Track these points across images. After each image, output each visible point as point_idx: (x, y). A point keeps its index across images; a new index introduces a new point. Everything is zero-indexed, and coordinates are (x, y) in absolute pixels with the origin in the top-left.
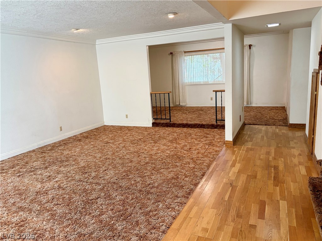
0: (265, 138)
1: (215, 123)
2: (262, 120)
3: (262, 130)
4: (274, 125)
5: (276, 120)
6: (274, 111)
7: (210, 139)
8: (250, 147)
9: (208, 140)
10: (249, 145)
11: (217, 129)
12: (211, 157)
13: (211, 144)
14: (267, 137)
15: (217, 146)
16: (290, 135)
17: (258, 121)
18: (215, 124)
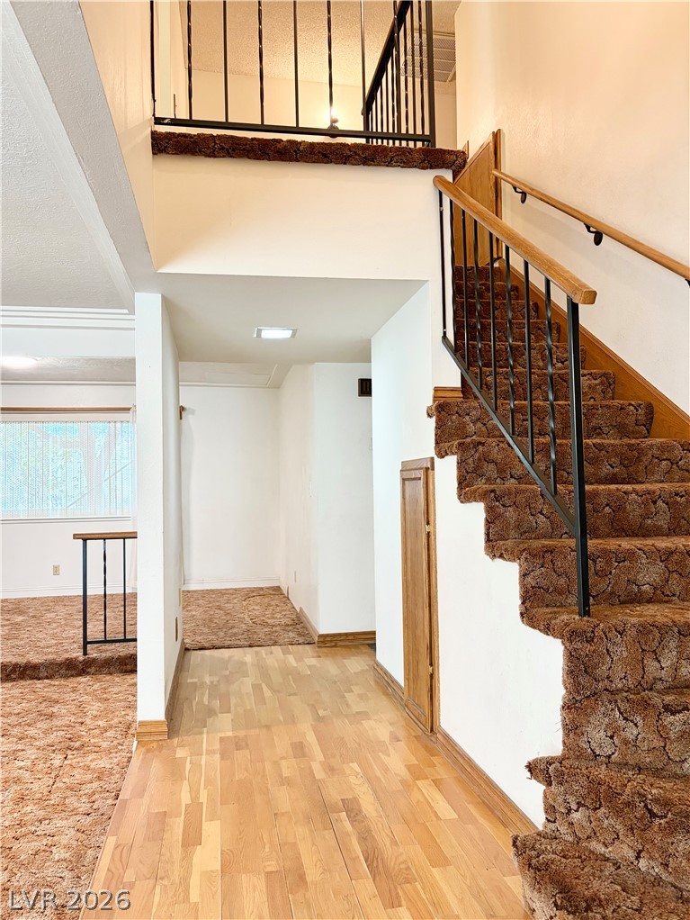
0: (267, 693)
1: (79, 655)
2: (235, 630)
3: (246, 663)
4: (275, 643)
5: (274, 629)
6: (258, 599)
7: (66, 721)
8: (230, 734)
9: (59, 728)
10: (224, 726)
11: (88, 678)
12: (84, 807)
13: (71, 745)
14: (270, 687)
15: (97, 750)
16: (335, 673)
17: (222, 634)
18: (81, 658)
